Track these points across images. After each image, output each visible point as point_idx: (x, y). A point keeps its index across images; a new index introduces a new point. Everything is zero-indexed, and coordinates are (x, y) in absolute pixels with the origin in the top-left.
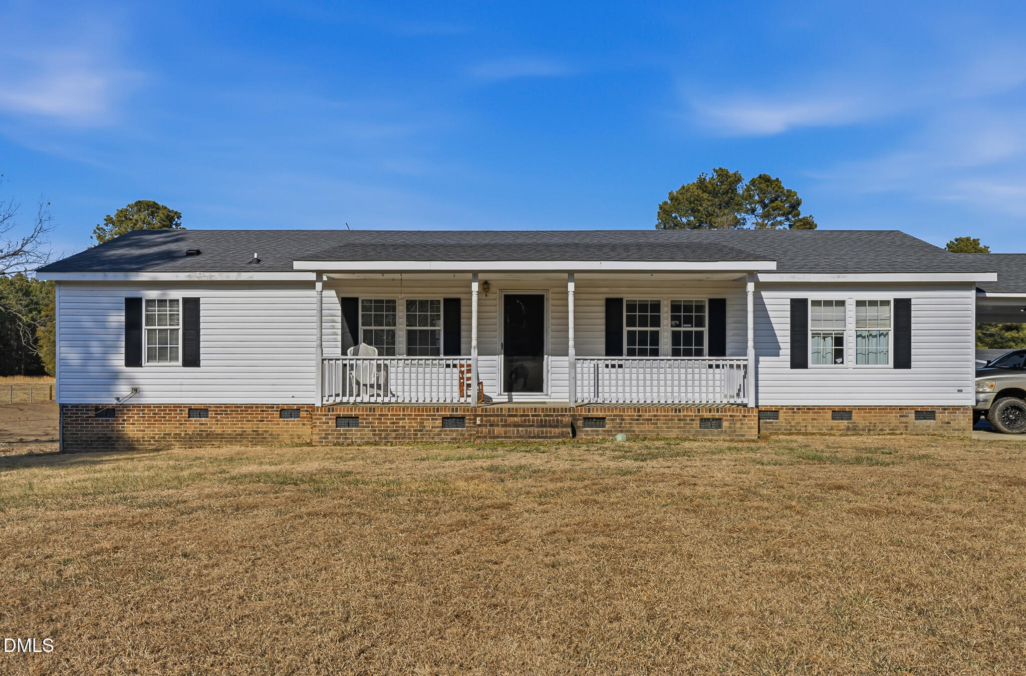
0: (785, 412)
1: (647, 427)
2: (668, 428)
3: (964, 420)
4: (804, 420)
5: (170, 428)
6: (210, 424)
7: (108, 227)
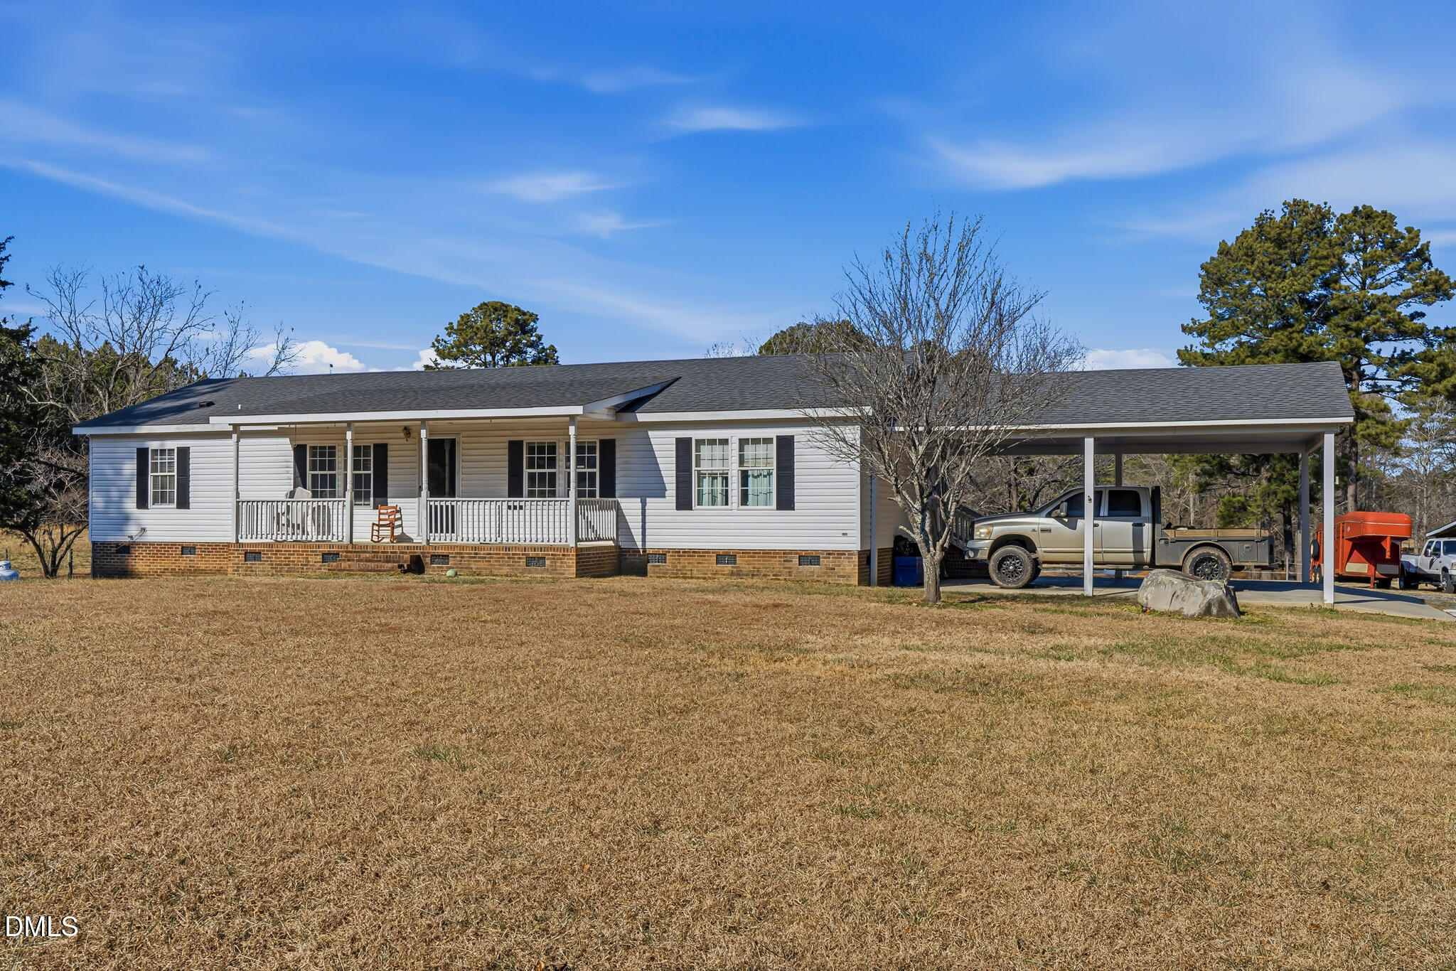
0: (671, 556)
1: (483, 564)
2: (500, 565)
3: (849, 566)
4: (689, 563)
5: (167, 564)
6: (198, 561)
7: (451, 338)
